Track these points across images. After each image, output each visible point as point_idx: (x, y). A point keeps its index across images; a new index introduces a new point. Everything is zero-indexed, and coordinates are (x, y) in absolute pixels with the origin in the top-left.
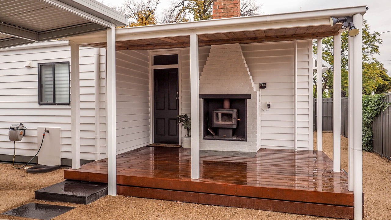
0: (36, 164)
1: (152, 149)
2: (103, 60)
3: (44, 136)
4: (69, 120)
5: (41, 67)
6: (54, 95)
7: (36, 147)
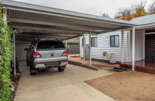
0: (109, 62)
1: (144, 61)
2: (129, 34)
3: (112, 55)
4: (121, 51)
5: (111, 36)
6: (114, 44)
7: (109, 58)
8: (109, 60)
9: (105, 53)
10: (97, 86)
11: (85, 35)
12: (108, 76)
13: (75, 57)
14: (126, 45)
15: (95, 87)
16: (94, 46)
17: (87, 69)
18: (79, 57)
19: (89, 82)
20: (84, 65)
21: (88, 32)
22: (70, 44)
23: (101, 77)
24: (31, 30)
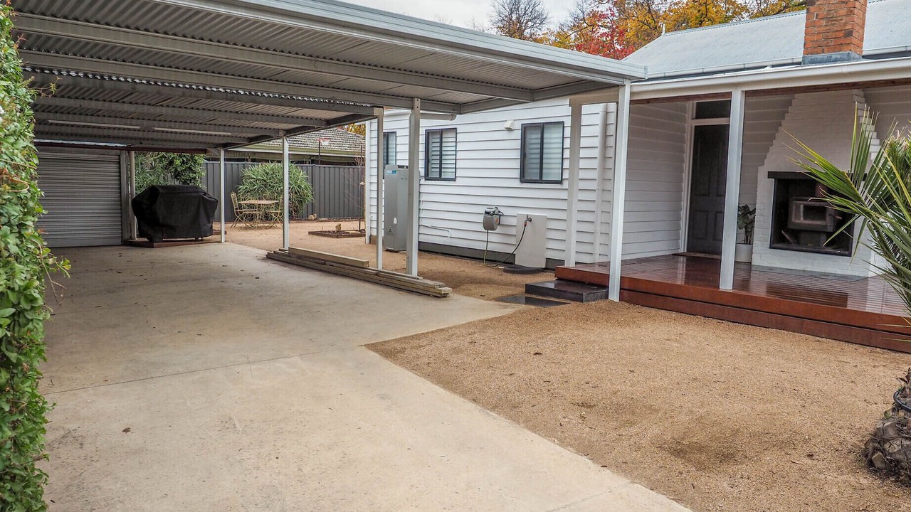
0: (512, 264)
1: (681, 259)
2: (612, 119)
3: (525, 225)
4: (563, 205)
5: (526, 129)
6: (541, 168)
7: (513, 241)
8: (510, 250)
9: (495, 217)
10: (426, 361)
11: (386, 112)
12: (485, 325)
13: (339, 234)
14: (594, 175)
15: (416, 369)
16: (440, 179)
17: (391, 292)
18: (361, 233)
19: (388, 347)
20: (378, 274)
21: (406, 101)
22: (314, 160)
23: (451, 328)
24: (86, 75)
